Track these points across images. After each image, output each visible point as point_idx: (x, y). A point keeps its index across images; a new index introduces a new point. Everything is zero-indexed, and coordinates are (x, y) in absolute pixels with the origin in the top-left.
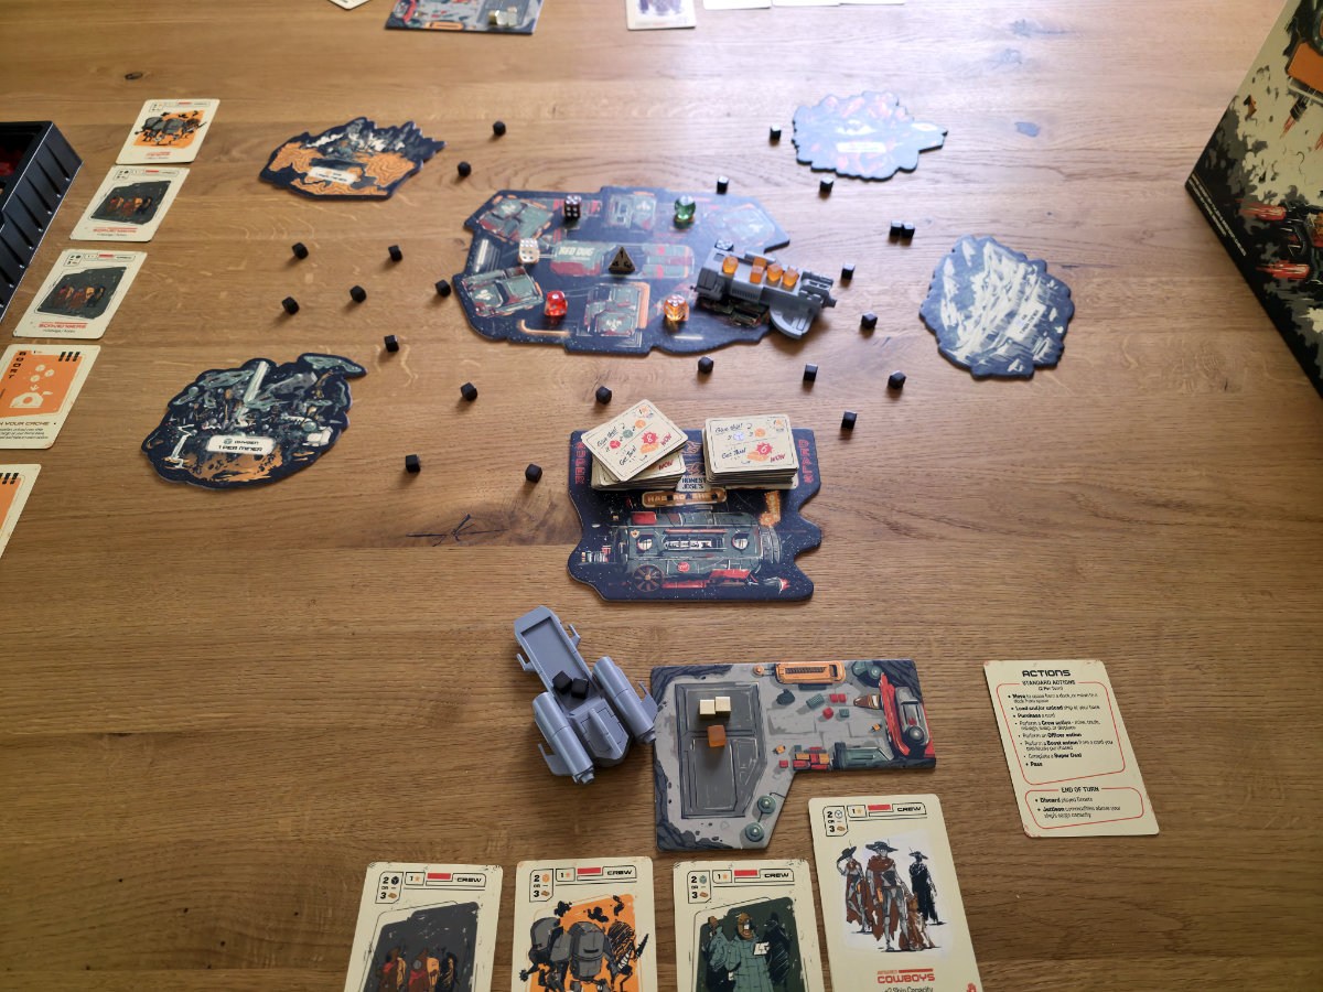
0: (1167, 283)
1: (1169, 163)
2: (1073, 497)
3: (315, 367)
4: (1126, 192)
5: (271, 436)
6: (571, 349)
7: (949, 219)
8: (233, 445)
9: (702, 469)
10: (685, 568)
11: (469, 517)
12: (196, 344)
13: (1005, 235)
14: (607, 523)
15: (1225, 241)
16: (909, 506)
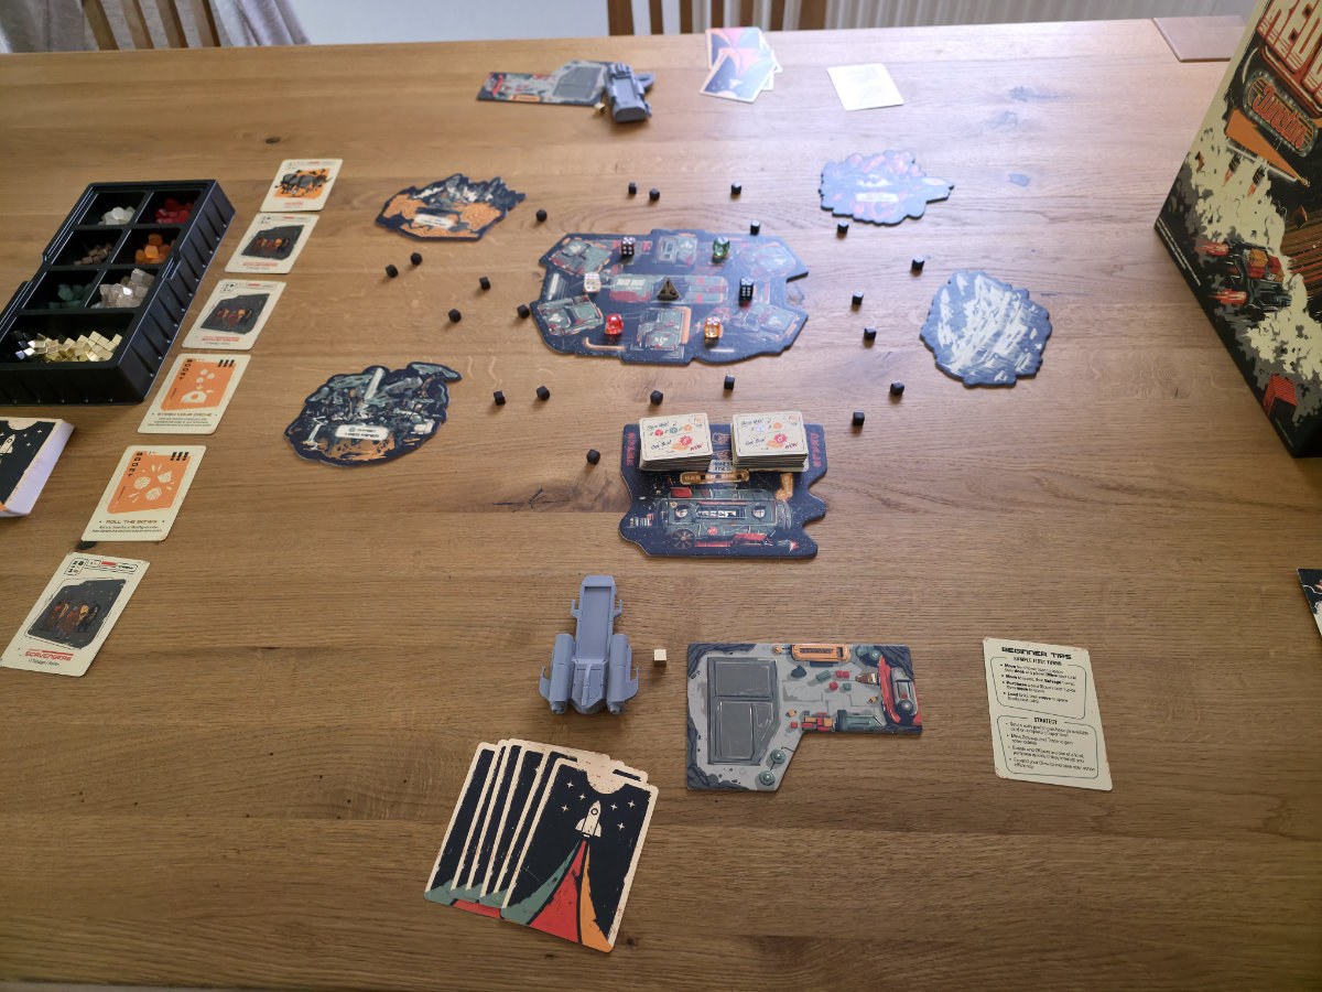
0: (1131, 308)
1: (1140, 208)
2: (1038, 481)
3: (421, 373)
4: (1101, 233)
5: (386, 426)
6: (627, 360)
7: (946, 256)
8: (356, 432)
9: (730, 455)
10: (713, 531)
11: (541, 490)
12: (325, 354)
13: (995, 269)
14: (651, 497)
15: (1185, 274)
16: (899, 486)
